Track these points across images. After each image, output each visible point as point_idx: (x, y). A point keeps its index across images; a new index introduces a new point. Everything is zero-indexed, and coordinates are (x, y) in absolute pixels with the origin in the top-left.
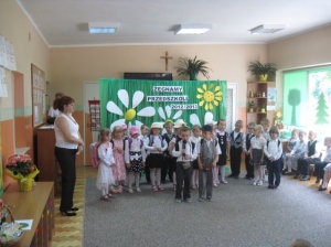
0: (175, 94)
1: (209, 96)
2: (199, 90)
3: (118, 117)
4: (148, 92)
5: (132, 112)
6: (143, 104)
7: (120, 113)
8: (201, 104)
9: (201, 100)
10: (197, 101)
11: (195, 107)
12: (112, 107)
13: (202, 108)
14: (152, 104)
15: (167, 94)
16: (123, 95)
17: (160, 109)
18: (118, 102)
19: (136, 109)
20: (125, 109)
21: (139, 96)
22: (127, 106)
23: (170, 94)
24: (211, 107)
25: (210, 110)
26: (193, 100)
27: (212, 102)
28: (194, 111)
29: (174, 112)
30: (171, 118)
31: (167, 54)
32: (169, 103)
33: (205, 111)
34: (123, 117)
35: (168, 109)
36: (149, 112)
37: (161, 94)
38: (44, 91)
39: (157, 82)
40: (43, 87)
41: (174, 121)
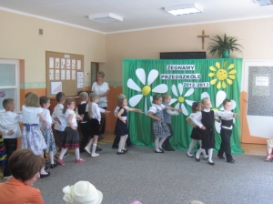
0: (187, 72)
1: (222, 74)
2: (212, 68)
3: (136, 93)
4: (162, 71)
5: (147, 89)
7: (138, 89)
8: (213, 82)
9: (213, 78)
10: (209, 80)
11: (206, 85)
12: (131, 84)
13: (214, 86)
14: (163, 82)
15: (179, 72)
16: (140, 73)
17: (174, 86)
18: (136, 80)
19: (151, 86)
20: (142, 86)
21: (154, 74)
22: (144, 83)
23: (182, 72)
24: (224, 86)
25: (223, 89)
26: (205, 78)
27: (225, 81)
28: (204, 90)
29: (186, 90)
30: (183, 96)
31: (203, 33)
32: (181, 81)
33: (217, 90)
34: (141, 93)
35: (181, 86)
36: (162, 89)
37: (174, 72)
38: (82, 70)
39: (171, 61)
40: (79, 67)
41: (186, 98)
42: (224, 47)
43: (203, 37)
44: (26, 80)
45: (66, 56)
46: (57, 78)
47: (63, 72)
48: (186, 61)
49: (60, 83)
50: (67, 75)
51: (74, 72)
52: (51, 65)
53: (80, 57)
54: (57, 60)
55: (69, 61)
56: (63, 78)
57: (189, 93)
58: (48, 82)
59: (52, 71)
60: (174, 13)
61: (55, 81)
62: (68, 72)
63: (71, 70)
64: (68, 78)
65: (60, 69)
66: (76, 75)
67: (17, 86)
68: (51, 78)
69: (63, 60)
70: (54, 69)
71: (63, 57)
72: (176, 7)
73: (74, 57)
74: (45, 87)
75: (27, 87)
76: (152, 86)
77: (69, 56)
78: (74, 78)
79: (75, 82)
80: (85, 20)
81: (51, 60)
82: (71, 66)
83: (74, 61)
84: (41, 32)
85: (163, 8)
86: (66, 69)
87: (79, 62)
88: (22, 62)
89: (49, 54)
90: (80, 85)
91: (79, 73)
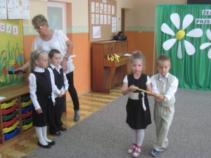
3: (170, 37)
4: (197, 15)
5: (182, 33)
6: (193, 26)
7: (172, 33)
12: (165, 28)
16: (175, 18)
18: (170, 24)
20: (176, 31)
21: (189, 19)
22: (178, 27)
34: (175, 37)
36: (197, 33)
37: (209, 17)
38: (115, 16)
39: (206, 6)
40: (113, 13)
46: (97, 22)
47: (102, 16)
49: (99, 28)
50: (104, 20)
51: (109, 17)
52: (93, 10)
53: (114, 3)
54: (97, 4)
55: (106, 6)
56: (102, 23)
58: (90, 26)
59: (93, 16)
61: (95, 25)
62: (105, 17)
63: (107, 15)
64: (105, 23)
65: (99, 14)
66: (111, 20)
67: (64, 30)
68: (93, 23)
69: (102, 5)
70: (95, 13)
71: (102, 2)
73: (109, 2)
74: (88, 31)
75: (74, 31)
76: (186, 31)
77: (106, 2)
78: (109, 23)
79: (110, 27)
81: (93, 5)
82: (107, 11)
83: (109, 6)
86: (103, 14)
87: (113, 7)
88: (69, 5)
90: (114, 30)
91: (113, 18)
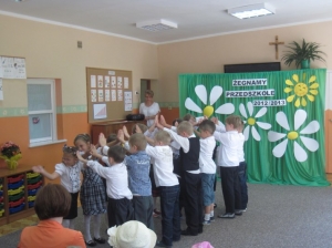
0: (258, 88)
1: (301, 89)
2: (288, 82)
3: (196, 114)
4: (227, 87)
5: (210, 109)
6: (222, 100)
7: (199, 110)
8: (290, 99)
9: (290, 94)
10: (284, 96)
11: (282, 102)
12: (190, 105)
13: (292, 104)
14: (229, 100)
15: (248, 88)
16: (200, 90)
17: (242, 106)
18: (196, 99)
20: (203, 106)
21: (217, 92)
22: (205, 103)
23: (252, 88)
24: (304, 103)
25: (303, 108)
26: (280, 94)
27: (305, 97)
28: (279, 109)
29: (257, 109)
30: (253, 117)
31: (277, 39)
32: (251, 99)
33: (296, 109)
34: (202, 115)
35: (250, 105)
36: (228, 109)
37: (241, 88)
38: (130, 89)
39: (238, 75)
40: (126, 86)
41: (257, 120)
42: (303, 55)
43: (276, 45)
44: (64, 103)
45: (110, 73)
46: (100, 99)
47: (107, 92)
48: (257, 74)
49: (104, 105)
50: (112, 96)
51: (120, 92)
52: (93, 85)
53: (128, 74)
54: (100, 78)
55: (114, 78)
56: (108, 99)
57: (261, 113)
58: (90, 105)
59: (94, 92)
60: (240, 15)
61: (98, 103)
62: (114, 92)
63: (117, 89)
64: (114, 99)
65: (104, 89)
66: (123, 95)
67: (53, 110)
68: (94, 99)
69: (107, 78)
70: (97, 89)
71: (107, 75)
72: (242, 9)
73: (119, 73)
74: (86, 110)
75: (65, 111)
76: (215, 106)
77: (114, 73)
78: (120, 99)
79: (122, 104)
80: (131, 28)
81: (93, 78)
82: (116, 85)
83: (120, 79)
84: (80, 45)
85: (226, 11)
86: (110, 89)
87: (126, 80)
88: (58, 81)
89: (90, 71)
90: (129, 108)
91: (126, 93)
